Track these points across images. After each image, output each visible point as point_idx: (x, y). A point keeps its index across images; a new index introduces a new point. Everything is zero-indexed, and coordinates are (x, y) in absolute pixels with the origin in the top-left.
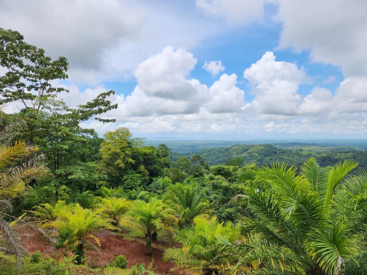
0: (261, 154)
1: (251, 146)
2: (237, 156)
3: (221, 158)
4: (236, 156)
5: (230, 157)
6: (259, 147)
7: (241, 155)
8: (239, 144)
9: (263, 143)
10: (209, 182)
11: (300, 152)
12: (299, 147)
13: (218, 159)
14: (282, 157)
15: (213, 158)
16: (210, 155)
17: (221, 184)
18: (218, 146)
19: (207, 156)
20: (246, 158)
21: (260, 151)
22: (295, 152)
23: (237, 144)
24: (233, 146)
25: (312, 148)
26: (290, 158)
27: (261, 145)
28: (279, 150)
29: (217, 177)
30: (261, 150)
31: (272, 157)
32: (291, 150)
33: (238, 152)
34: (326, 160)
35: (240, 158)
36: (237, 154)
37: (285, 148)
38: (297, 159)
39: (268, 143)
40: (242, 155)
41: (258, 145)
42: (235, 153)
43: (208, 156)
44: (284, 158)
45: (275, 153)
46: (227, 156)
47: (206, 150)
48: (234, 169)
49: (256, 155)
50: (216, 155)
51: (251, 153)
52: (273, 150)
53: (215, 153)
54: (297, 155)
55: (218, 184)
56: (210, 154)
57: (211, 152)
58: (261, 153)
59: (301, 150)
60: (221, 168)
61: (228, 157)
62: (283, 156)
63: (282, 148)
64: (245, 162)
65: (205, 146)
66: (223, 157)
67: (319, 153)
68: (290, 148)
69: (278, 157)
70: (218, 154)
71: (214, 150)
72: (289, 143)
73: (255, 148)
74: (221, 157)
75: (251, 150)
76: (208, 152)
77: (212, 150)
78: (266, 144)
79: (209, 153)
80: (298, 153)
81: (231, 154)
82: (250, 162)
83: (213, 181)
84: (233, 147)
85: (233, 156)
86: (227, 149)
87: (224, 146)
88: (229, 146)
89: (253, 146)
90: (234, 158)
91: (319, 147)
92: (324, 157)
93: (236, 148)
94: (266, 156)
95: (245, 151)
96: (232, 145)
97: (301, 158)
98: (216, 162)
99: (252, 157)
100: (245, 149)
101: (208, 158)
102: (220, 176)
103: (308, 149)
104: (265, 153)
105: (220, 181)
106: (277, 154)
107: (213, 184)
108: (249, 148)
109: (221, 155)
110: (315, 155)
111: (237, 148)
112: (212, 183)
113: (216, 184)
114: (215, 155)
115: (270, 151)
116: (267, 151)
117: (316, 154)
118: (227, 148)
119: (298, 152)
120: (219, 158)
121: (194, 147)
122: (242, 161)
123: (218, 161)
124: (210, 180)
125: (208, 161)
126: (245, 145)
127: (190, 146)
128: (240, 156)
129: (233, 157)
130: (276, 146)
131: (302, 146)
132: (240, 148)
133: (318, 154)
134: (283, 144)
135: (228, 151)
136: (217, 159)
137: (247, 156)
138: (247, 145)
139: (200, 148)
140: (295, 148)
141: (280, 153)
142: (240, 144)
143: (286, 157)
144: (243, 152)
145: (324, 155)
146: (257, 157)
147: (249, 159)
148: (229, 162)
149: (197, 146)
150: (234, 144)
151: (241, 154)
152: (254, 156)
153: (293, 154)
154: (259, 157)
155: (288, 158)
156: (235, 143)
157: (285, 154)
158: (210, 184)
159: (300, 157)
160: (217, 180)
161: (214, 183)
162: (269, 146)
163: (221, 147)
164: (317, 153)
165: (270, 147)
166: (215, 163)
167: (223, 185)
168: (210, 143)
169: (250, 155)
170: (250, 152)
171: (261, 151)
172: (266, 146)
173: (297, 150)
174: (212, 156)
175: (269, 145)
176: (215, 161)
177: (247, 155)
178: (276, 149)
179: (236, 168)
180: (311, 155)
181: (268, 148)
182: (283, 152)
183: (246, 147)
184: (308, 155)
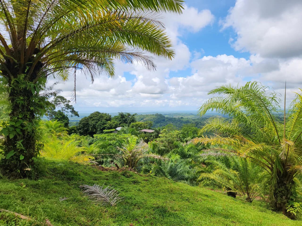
6: (151, 116)
9: (155, 114)
12: (181, 116)
22: (178, 119)
25: (189, 117)
27: (153, 115)
28: (167, 118)
30: (154, 119)
31: (162, 124)
32: (175, 118)
37: (171, 117)
38: (179, 125)
39: (159, 113)
45: (164, 120)
51: (146, 121)
52: (163, 118)
54: (179, 122)
59: (182, 118)
63: (169, 117)
67: (194, 120)
73: (149, 117)
75: (146, 118)
80: (180, 120)
91: (194, 116)
94: (157, 123)
95: (142, 119)
100: (141, 118)
103: (187, 118)
104: (156, 121)
110: (191, 121)
115: (160, 119)
116: (158, 119)
119: (180, 119)
126: (142, 115)
141: (167, 121)
144: (140, 121)
145: (197, 121)
153: (177, 121)
159: (181, 123)
164: (192, 120)
165: (160, 116)
172: (157, 115)
173: (179, 118)
180: (189, 121)
181: (159, 116)
182: (169, 120)
183: (142, 117)
184: (186, 121)
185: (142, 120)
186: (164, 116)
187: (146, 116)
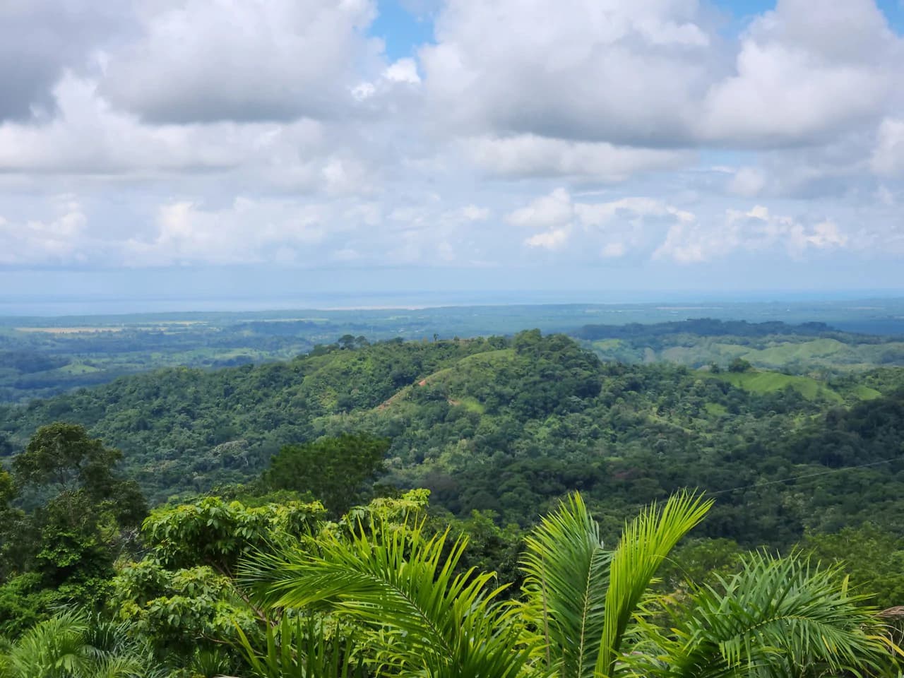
0: (503, 399)
1: (440, 346)
2: (346, 419)
3: (238, 436)
4: (336, 418)
5: (296, 429)
6: (485, 357)
7: (372, 411)
8: (356, 335)
9: (512, 328)
10: (136, 609)
11: (736, 382)
12: (730, 350)
13: (217, 449)
14: (630, 414)
15: (183, 437)
16: (164, 421)
17: (212, 617)
18: (218, 357)
19: (137, 429)
20: (409, 430)
21: (497, 382)
22: (707, 382)
23: (348, 339)
24: (319, 351)
25: (803, 352)
26: (676, 423)
27: (501, 343)
28: (612, 372)
29: (183, 577)
30: (503, 377)
31: (571, 420)
32: (683, 372)
33: (355, 393)
34: (880, 422)
35: (363, 438)
36: (347, 406)
37: (650, 358)
38: (720, 428)
39: (546, 325)
40: (381, 411)
41: (480, 342)
42: (329, 403)
43: (145, 428)
44: (640, 422)
45: (590, 390)
46: (277, 423)
47: (128, 389)
48: (293, 518)
49: (473, 406)
50: (202, 416)
51: (438, 396)
52: (578, 370)
53: (197, 401)
54: (715, 401)
55: (190, 623)
56: (158, 412)
57: (170, 399)
58: (500, 396)
59: (739, 368)
60: (216, 517)
61: (283, 428)
62: (636, 409)
63: (631, 357)
64: (398, 459)
65: (122, 358)
66: (249, 434)
67: (843, 384)
68: (675, 357)
69: (607, 417)
70: (215, 410)
71: (185, 386)
72: (670, 324)
73: (465, 362)
74: (237, 428)
75: (436, 375)
76: (148, 397)
77: (176, 380)
78: (536, 333)
79: (156, 403)
80: (720, 385)
81: (303, 405)
82: (433, 456)
83: (157, 604)
84: (320, 359)
85: (316, 422)
86: (275, 377)
87: (252, 354)
88: (288, 355)
89: (446, 349)
90: (323, 433)
91: (841, 346)
92: (874, 404)
93: (338, 362)
94: (534, 415)
95: (403, 380)
96: (309, 343)
97: (738, 420)
98: (202, 468)
99: (447, 425)
100: (396, 370)
101: (145, 440)
102: (202, 571)
103: (780, 362)
104: (526, 395)
105: (201, 601)
106: (602, 395)
107: (158, 620)
108: (425, 364)
109: (238, 419)
110: (820, 393)
111: (343, 367)
112: (153, 618)
113: (177, 624)
114: (194, 418)
115: (560, 378)
116: (537, 378)
117: (825, 390)
118: (279, 368)
119: (725, 378)
120: (227, 438)
121: (41, 369)
122: (380, 453)
123: (216, 461)
124: (137, 601)
125: (145, 461)
126: (399, 340)
127: (10, 355)
128: (367, 423)
129: (317, 429)
130: (596, 344)
131: (746, 343)
132: (368, 366)
133: (835, 388)
134: (637, 334)
135: (285, 390)
136: (211, 442)
137: (415, 422)
138: (411, 342)
139: (92, 370)
140: (706, 355)
141: (617, 393)
142: (364, 333)
143: (653, 417)
144: (386, 395)
145: (872, 395)
146: (474, 420)
147: (424, 440)
148: (287, 465)
149: (64, 356)
150: (327, 339)
151: (371, 406)
152: (460, 414)
153: (698, 394)
154: (486, 422)
155: (663, 421)
156: (335, 328)
157: (645, 398)
158: (141, 623)
159: (734, 410)
160: (186, 593)
161: (165, 617)
162: (553, 348)
163: (239, 358)
164: (830, 385)
165: (556, 355)
166: (198, 477)
167: (220, 627)
168: (161, 334)
169: (435, 408)
170: (432, 388)
171: (505, 384)
172: (530, 343)
173: (716, 370)
174: (177, 428)
175: (550, 337)
176: (199, 459)
177: (413, 408)
178: (595, 363)
179: (309, 511)
180: (798, 396)
181: (547, 357)
182: (635, 386)
183: (404, 358)
184: (781, 396)
185: (408, 388)
186: (588, 357)
187: (434, 356)
